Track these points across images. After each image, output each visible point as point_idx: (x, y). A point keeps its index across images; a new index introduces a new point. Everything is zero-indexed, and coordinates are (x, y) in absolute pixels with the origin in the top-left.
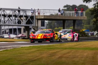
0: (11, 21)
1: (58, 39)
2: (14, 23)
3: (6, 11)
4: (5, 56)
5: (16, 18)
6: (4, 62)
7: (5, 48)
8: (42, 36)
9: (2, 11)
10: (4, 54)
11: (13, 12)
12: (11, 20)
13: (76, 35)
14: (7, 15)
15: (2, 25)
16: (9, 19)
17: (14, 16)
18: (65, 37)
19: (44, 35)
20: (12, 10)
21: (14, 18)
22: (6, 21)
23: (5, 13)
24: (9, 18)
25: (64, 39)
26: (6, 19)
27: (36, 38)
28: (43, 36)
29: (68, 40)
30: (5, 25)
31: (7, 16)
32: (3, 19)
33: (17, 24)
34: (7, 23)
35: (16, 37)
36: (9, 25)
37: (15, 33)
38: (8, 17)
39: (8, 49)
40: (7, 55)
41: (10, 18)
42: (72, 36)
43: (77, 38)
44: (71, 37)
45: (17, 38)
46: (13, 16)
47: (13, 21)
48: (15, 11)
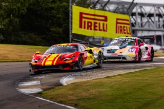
0: (152, 23)
1: (94, 61)
2: (158, 26)
3: (144, 7)
4: (141, 79)
5: (161, 19)
6: (141, 89)
7: (142, 67)
8: (55, 58)
9: (138, 7)
10: (140, 76)
11: (156, 8)
12: (152, 21)
13: (147, 48)
14: (146, 14)
15: (139, 30)
16: (150, 20)
17: (157, 15)
18: (121, 54)
19: (60, 57)
20: (154, 5)
21: (157, 18)
22: (144, 24)
23: (143, 10)
24: (148, 18)
25: (120, 58)
26: (145, 20)
27: (42, 64)
28: (57, 58)
29: (128, 59)
30: (142, 30)
31: (146, 16)
32: (139, 20)
33: (162, 29)
34: (146, 27)
35: (160, 49)
36: (149, 31)
37: (159, 42)
38: (148, 16)
39: (147, 69)
40: (145, 78)
41: (150, 18)
42: (136, 52)
43: (149, 55)
44: (133, 54)
45: (161, 51)
46: (155, 15)
47: (155, 23)
48: (159, 8)
